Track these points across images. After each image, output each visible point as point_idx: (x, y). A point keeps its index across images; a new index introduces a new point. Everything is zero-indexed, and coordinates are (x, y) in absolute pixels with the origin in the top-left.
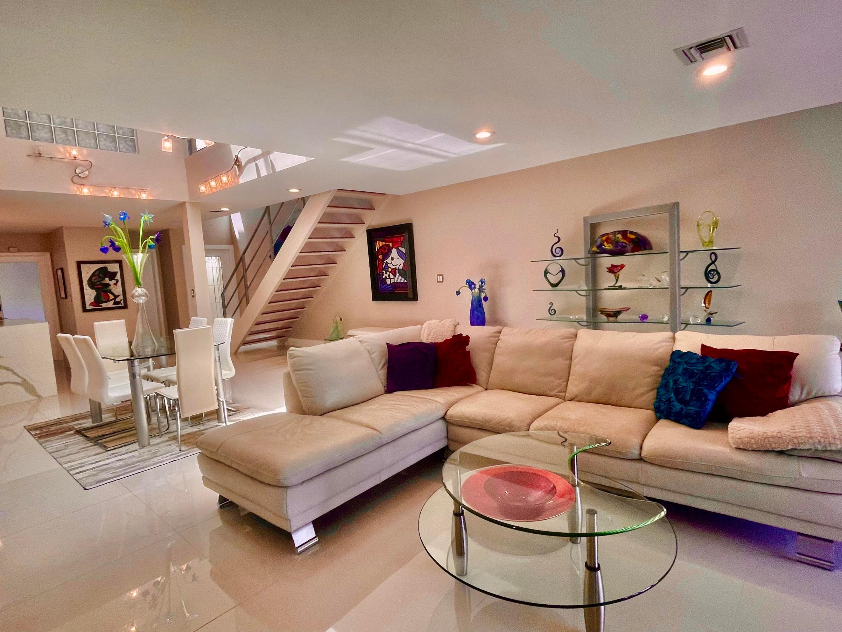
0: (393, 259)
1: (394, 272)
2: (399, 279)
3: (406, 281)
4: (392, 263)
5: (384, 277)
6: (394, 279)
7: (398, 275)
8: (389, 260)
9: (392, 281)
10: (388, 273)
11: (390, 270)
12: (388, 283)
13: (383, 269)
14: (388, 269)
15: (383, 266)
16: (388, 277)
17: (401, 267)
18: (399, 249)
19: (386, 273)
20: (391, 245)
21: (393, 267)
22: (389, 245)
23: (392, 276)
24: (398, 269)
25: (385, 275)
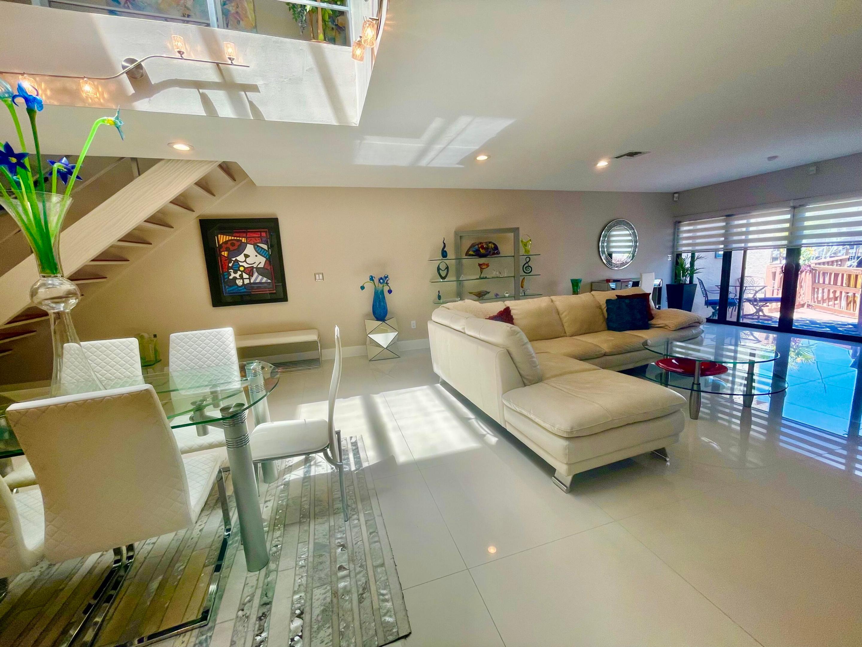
0: (247, 256)
1: (250, 271)
2: (257, 278)
3: (269, 281)
4: (245, 261)
5: (231, 277)
6: (249, 279)
7: (256, 274)
8: (241, 258)
9: (247, 281)
10: (239, 273)
11: (242, 269)
12: (239, 282)
13: (231, 268)
14: (239, 267)
15: (230, 265)
16: (238, 277)
17: (261, 265)
18: (258, 246)
19: (235, 272)
20: (244, 240)
21: (246, 266)
22: (241, 240)
23: (245, 276)
24: (257, 268)
25: (233, 275)
